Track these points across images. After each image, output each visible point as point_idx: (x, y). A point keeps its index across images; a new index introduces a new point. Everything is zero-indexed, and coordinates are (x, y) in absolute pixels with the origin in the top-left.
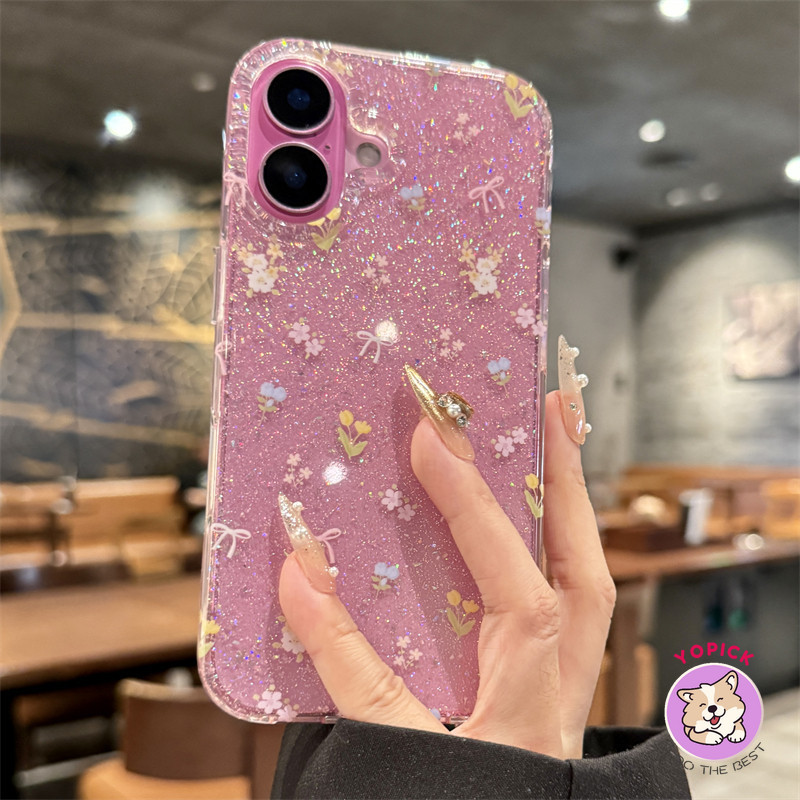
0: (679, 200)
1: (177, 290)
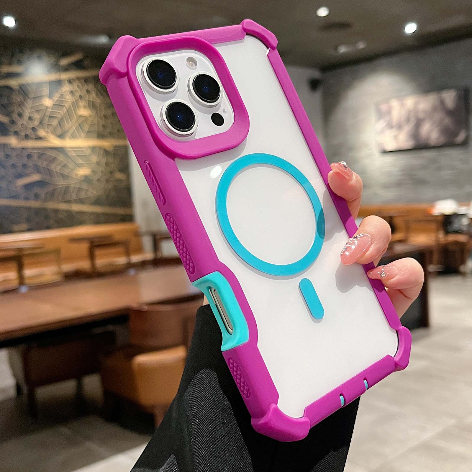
0: (343, 50)
1: (50, 117)
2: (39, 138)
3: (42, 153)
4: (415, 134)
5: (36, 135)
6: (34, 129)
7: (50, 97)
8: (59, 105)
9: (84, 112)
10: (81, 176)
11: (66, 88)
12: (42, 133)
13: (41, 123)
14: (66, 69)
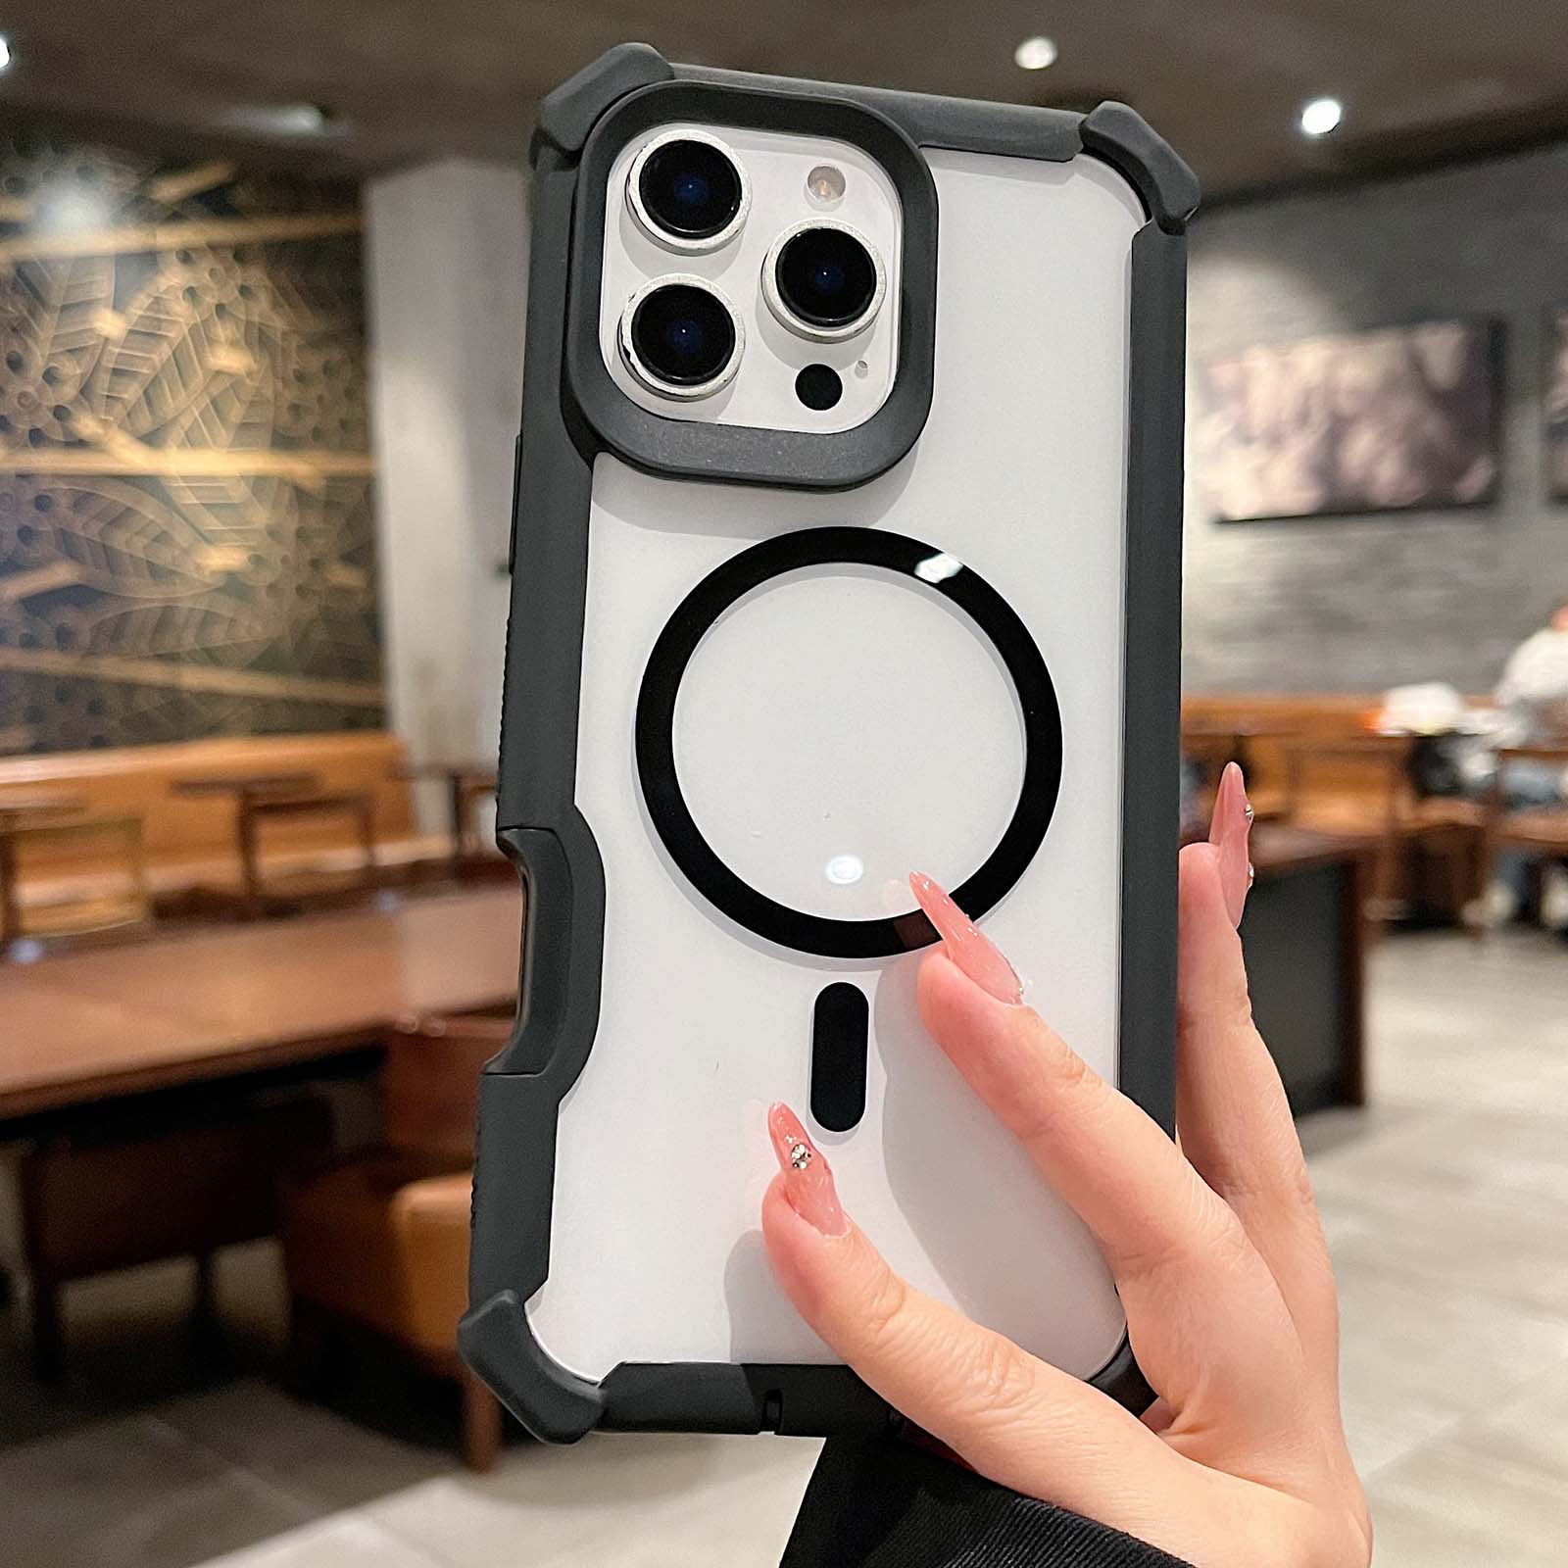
1: (116, 372)
2: (80, 444)
3: (87, 491)
4: (1325, 467)
5: (68, 432)
6: (60, 413)
7: (118, 305)
8: (146, 334)
9: (230, 359)
10: (213, 573)
11: (173, 279)
12: (87, 425)
13: (85, 391)
14: (174, 215)
